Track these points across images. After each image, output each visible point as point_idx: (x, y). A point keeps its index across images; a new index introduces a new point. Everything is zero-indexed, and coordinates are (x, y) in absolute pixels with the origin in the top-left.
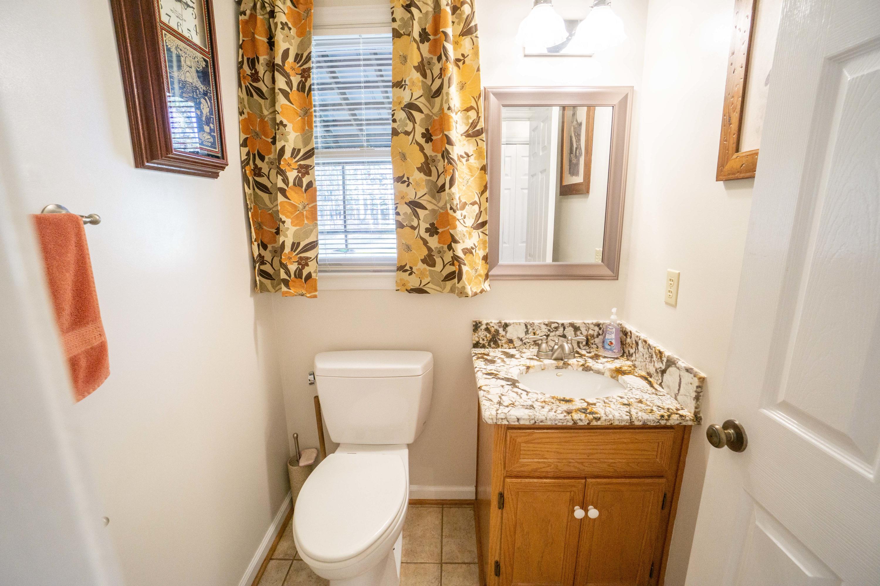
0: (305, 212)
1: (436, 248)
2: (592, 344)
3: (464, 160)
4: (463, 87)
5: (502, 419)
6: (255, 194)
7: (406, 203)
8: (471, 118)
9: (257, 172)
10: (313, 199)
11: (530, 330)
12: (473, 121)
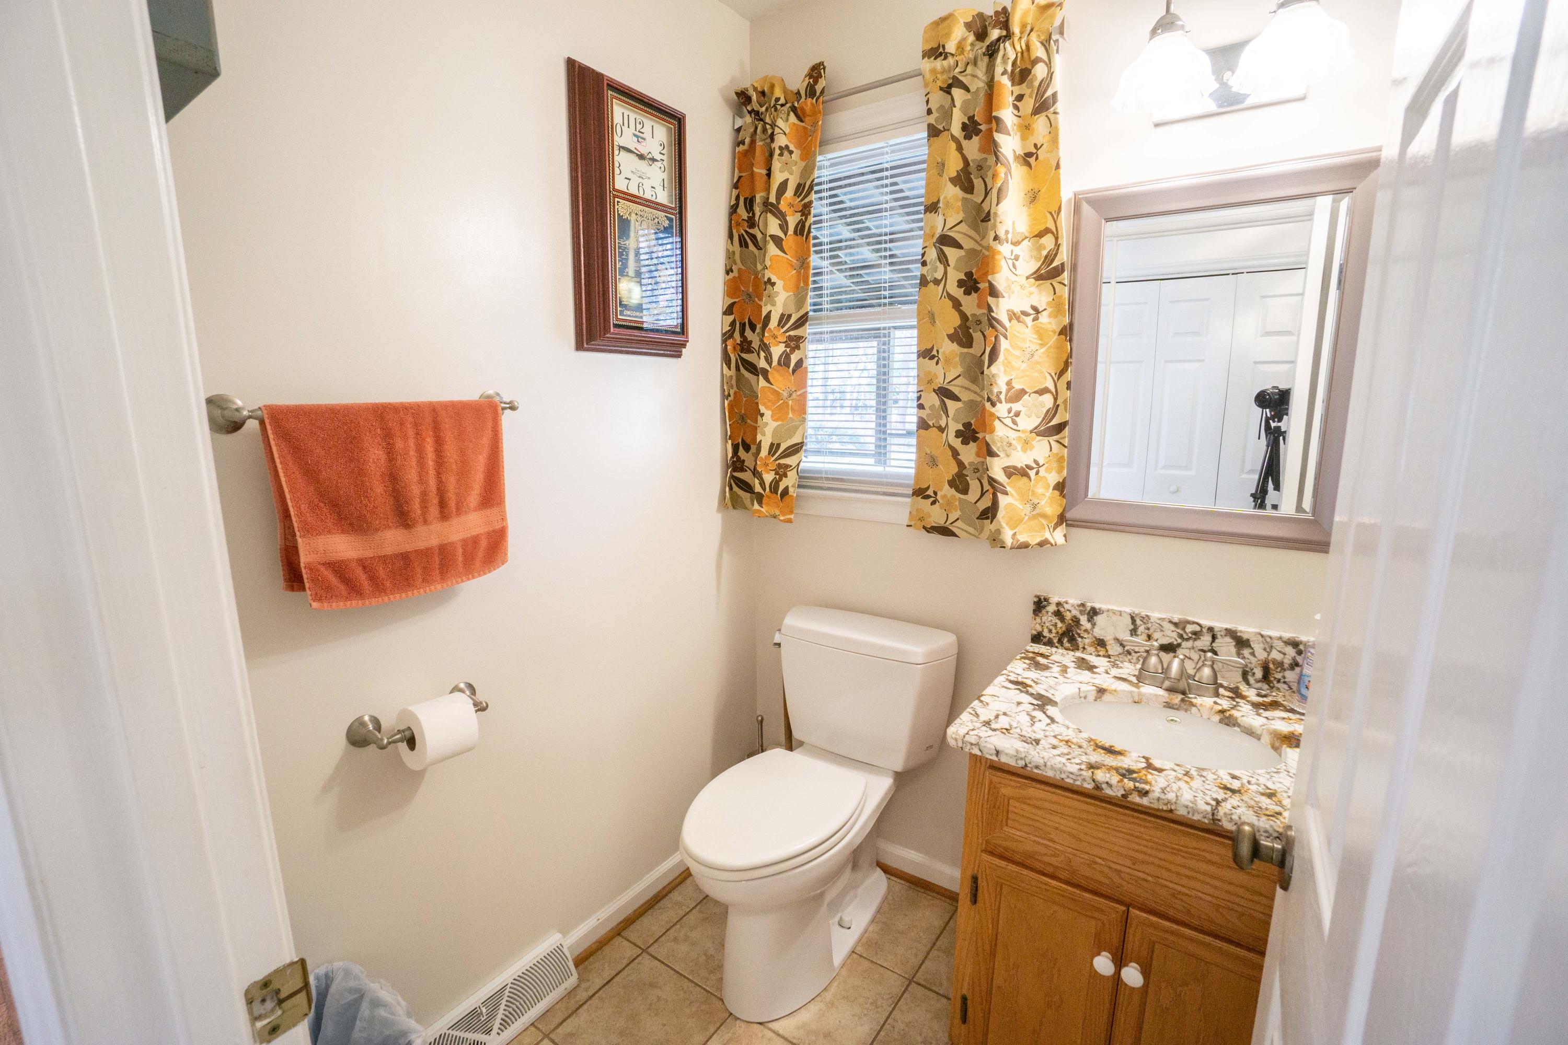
0: (790, 402)
1: (971, 464)
2: (1279, 681)
3: (1029, 320)
4: (1035, 198)
5: (972, 744)
6: (739, 377)
7: (934, 390)
8: (1045, 248)
9: (745, 346)
10: (802, 384)
11: (1141, 629)
12: (1049, 252)
